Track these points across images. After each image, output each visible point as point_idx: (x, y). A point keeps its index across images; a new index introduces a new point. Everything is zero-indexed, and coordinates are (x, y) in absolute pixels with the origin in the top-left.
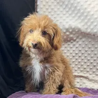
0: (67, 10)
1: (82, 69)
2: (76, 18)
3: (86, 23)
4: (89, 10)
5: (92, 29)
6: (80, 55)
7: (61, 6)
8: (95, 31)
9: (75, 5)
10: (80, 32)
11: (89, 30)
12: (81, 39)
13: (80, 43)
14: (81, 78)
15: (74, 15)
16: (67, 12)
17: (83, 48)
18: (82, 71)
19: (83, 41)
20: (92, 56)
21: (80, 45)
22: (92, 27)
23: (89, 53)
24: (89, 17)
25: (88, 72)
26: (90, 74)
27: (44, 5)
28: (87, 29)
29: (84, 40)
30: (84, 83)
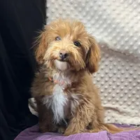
0: (89, 18)
1: (110, 99)
2: (102, 30)
3: (115, 37)
4: (118, 21)
5: (122, 46)
6: (107, 79)
7: (80, 12)
8: (127, 48)
9: (100, 13)
10: (107, 49)
11: (118, 47)
12: (107, 58)
13: (107, 63)
14: (109, 111)
15: (98, 26)
16: (89, 21)
17: (110, 69)
18: (109, 101)
19: (111, 61)
20: (122, 80)
21: (106, 65)
22: (122, 43)
23: (119, 76)
24: (118, 30)
25: (117, 101)
26: (121, 105)
27: (57, 9)
28: (115, 45)
29: (111, 59)
30: (113, 117)
